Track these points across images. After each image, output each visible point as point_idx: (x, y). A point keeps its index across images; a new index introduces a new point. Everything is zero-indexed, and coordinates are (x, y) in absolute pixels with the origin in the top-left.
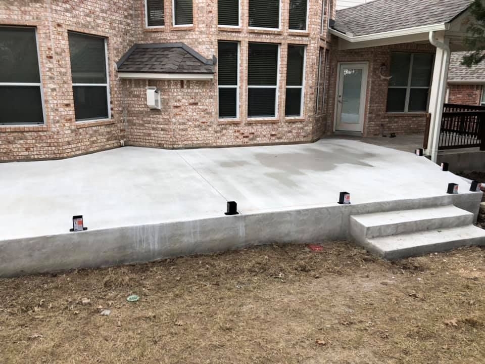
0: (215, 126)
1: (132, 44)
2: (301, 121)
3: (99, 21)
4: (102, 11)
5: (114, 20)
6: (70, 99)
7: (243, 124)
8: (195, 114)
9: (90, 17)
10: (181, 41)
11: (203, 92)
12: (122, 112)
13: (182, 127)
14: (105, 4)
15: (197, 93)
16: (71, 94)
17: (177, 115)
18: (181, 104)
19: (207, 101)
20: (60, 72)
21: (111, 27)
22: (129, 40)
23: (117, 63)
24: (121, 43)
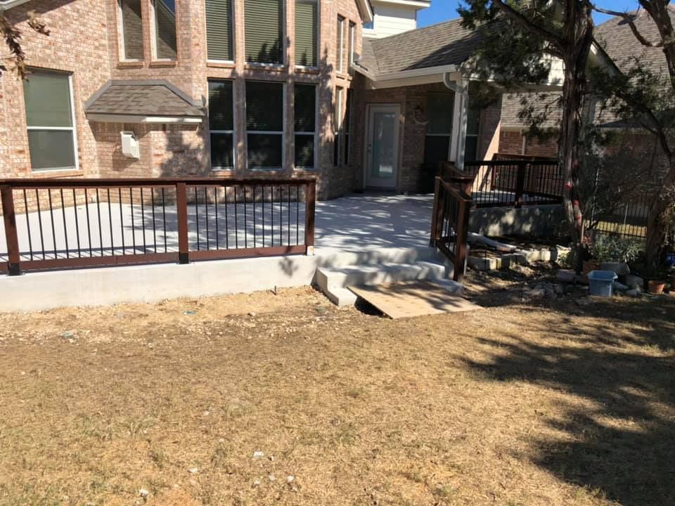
1: (106, 80)
3: (60, 54)
4: (66, 42)
5: (81, 52)
6: (24, 144)
7: (242, 176)
9: (50, 49)
10: (164, 77)
11: (190, 138)
12: (92, 160)
14: (69, 33)
16: (26, 138)
17: (158, 164)
19: (196, 148)
20: (12, 114)
21: (76, 59)
22: (101, 75)
23: (85, 103)
24: (91, 79)
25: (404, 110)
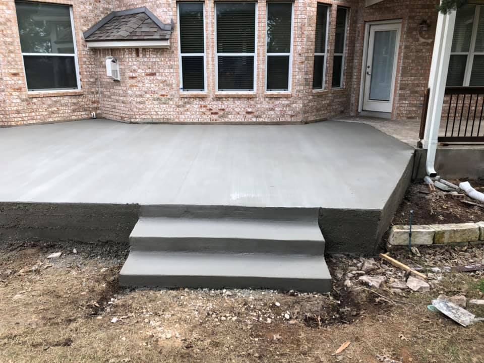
0: (177, 100)
2: (287, 97)
6: (20, 68)
7: (210, 99)
8: (152, 85)
10: (144, 5)
11: (161, 61)
13: (139, 100)
15: (154, 63)
16: (20, 63)
17: (133, 86)
18: (137, 74)
19: (166, 71)
22: (103, 8)
23: (84, 33)
25: (406, 26)
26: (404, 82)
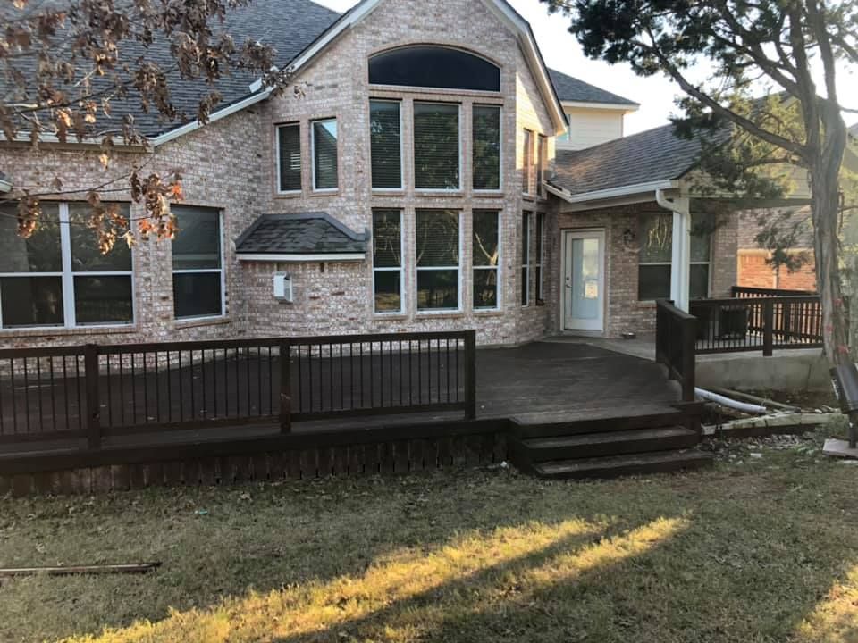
0: (369, 323)
1: (259, 215)
2: (498, 315)
3: (212, 189)
4: (218, 176)
5: (233, 186)
6: (169, 290)
7: (410, 320)
8: (339, 307)
9: (201, 185)
10: (323, 210)
11: (352, 277)
12: (241, 306)
13: (321, 325)
14: (222, 167)
15: (343, 280)
16: (171, 283)
17: (314, 309)
18: (320, 294)
19: (358, 289)
20: (158, 257)
21: (228, 195)
22: (254, 210)
23: (236, 241)
24: (243, 215)
25: (610, 235)
26: (614, 295)
